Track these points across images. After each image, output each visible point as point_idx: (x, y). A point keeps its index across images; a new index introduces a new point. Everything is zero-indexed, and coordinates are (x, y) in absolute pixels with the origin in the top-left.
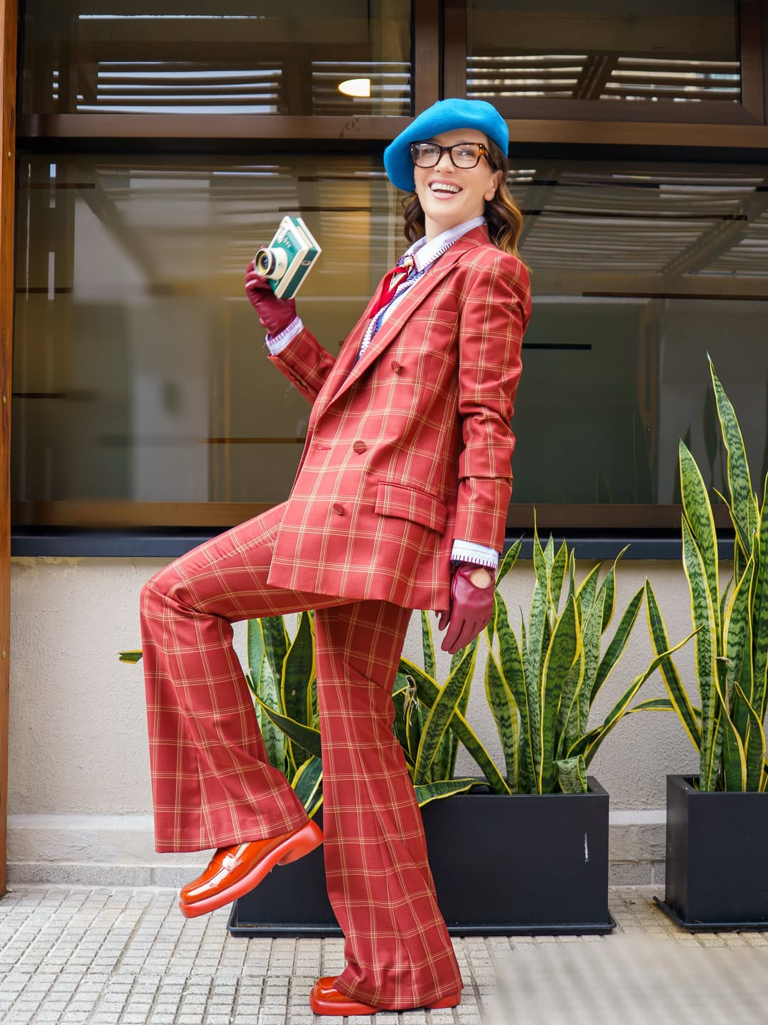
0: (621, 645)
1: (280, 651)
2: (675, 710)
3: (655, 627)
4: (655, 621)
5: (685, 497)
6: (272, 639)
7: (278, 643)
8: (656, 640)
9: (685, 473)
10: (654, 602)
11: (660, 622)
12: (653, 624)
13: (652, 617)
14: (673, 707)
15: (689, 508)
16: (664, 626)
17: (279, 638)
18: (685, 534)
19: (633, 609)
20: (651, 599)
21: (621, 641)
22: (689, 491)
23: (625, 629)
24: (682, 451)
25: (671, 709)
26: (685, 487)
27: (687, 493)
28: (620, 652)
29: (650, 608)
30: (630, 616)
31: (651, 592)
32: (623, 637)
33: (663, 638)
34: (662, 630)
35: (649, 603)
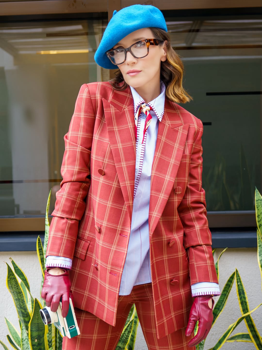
0: (223, 303)
1: (27, 319)
2: (252, 342)
3: (241, 296)
4: (241, 293)
5: (258, 222)
6: (22, 314)
7: (25, 316)
8: (242, 303)
9: (258, 208)
10: (240, 282)
11: (244, 293)
12: (240, 294)
13: (239, 290)
14: (251, 340)
15: (260, 227)
16: (246, 296)
17: (25, 313)
18: (259, 241)
19: (230, 283)
20: (239, 280)
21: (223, 301)
22: (260, 218)
23: (225, 295)
24: (256, 195)
25: (250, 341)
26: (258, 216)
27: (259, 220)
28: (222, 308)
29: (238, 285)
30: (228, 287)
31: (239, 276)
32: (224, 299)
33: (246, 303)
34: (245, 298)
35: (238, 282)
